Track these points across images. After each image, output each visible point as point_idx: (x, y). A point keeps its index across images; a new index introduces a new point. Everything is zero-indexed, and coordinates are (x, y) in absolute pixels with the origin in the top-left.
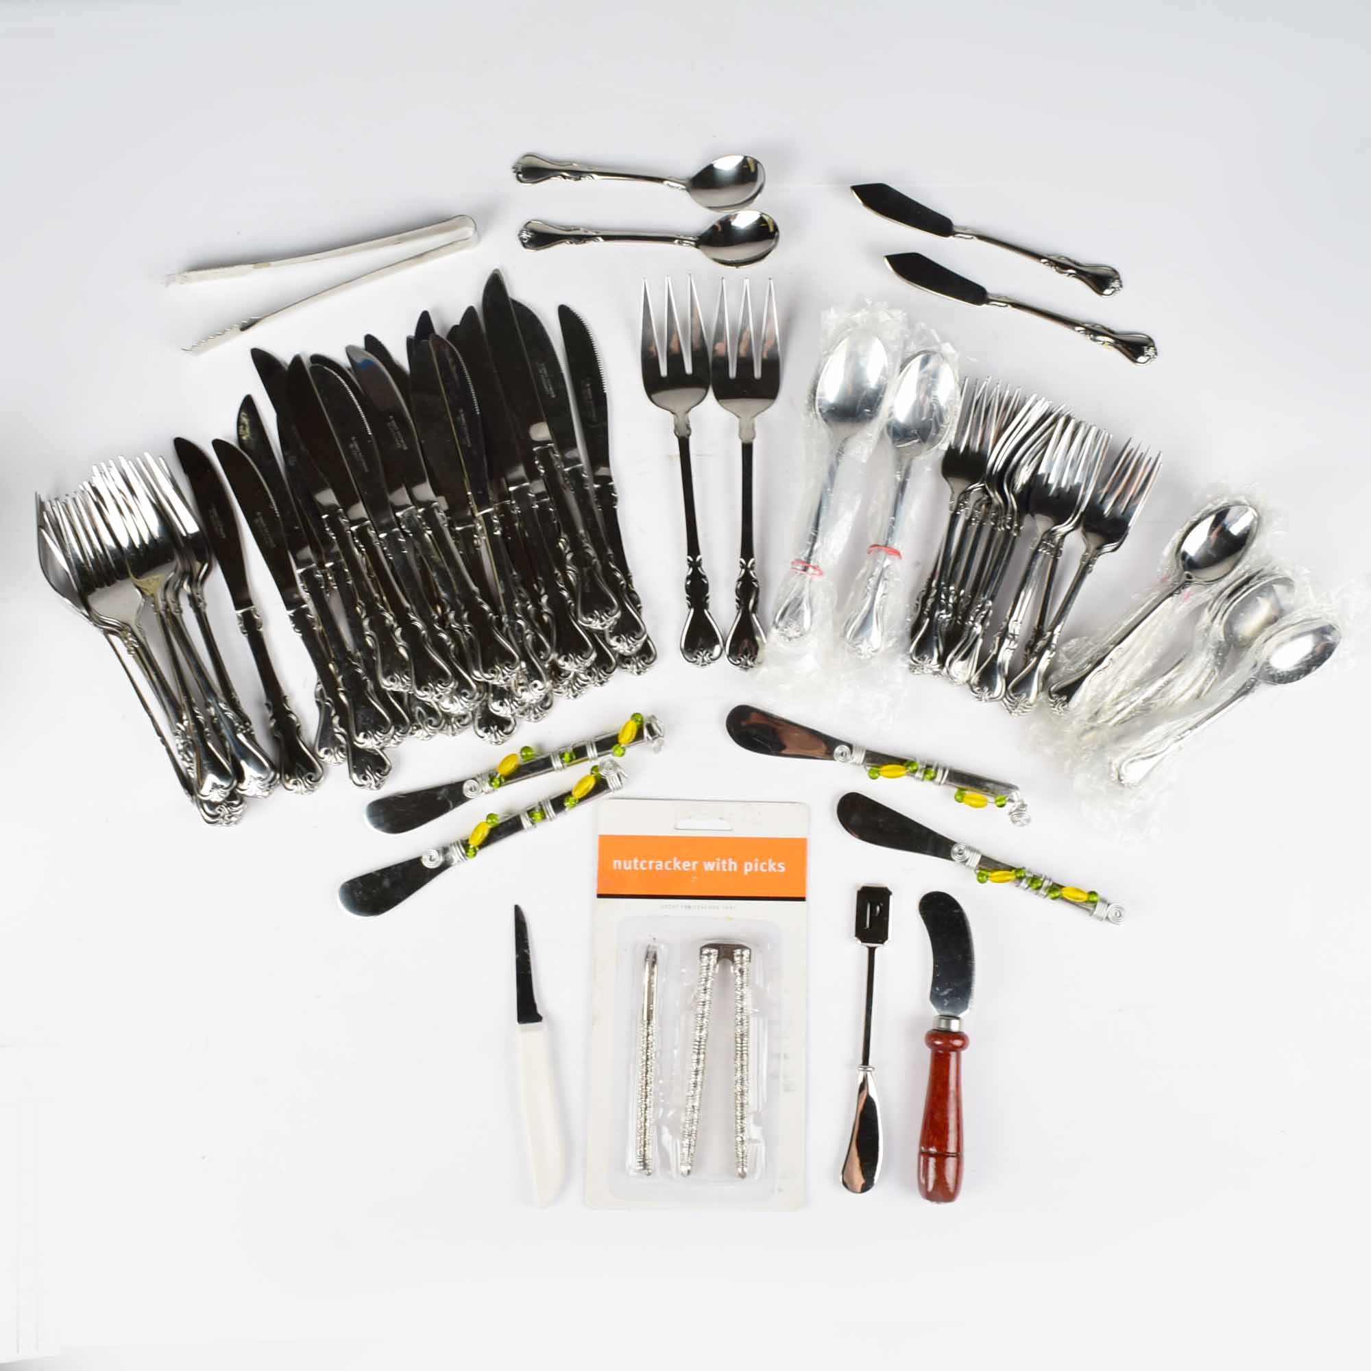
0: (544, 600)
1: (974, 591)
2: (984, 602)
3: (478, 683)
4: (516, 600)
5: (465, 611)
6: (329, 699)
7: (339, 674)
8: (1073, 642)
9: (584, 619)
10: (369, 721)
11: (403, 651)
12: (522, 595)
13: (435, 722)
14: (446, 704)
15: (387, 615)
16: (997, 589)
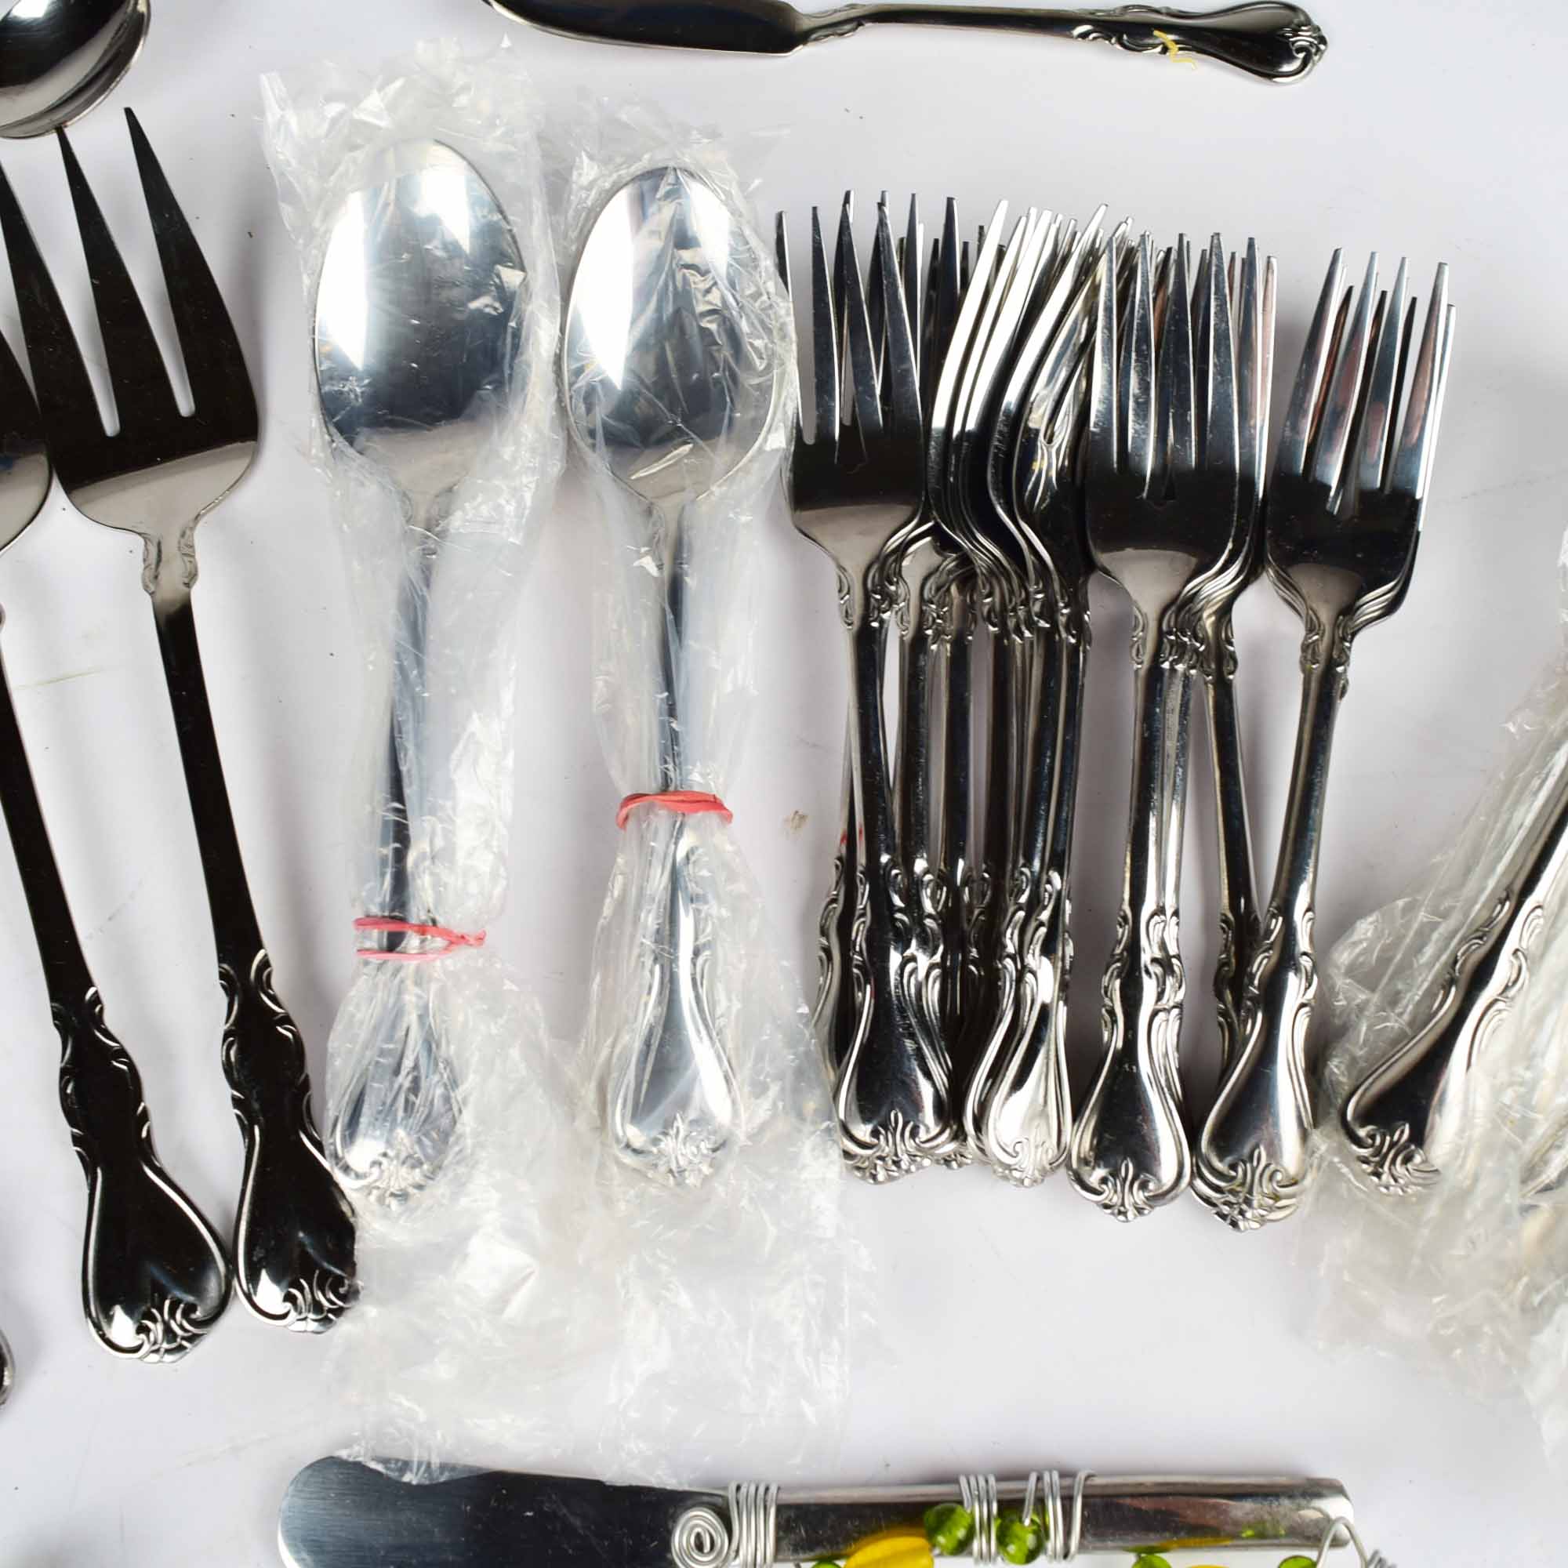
1: (997, 853)
2: (1036, 883)
8: (1365, 929)
16: (1063, 826)
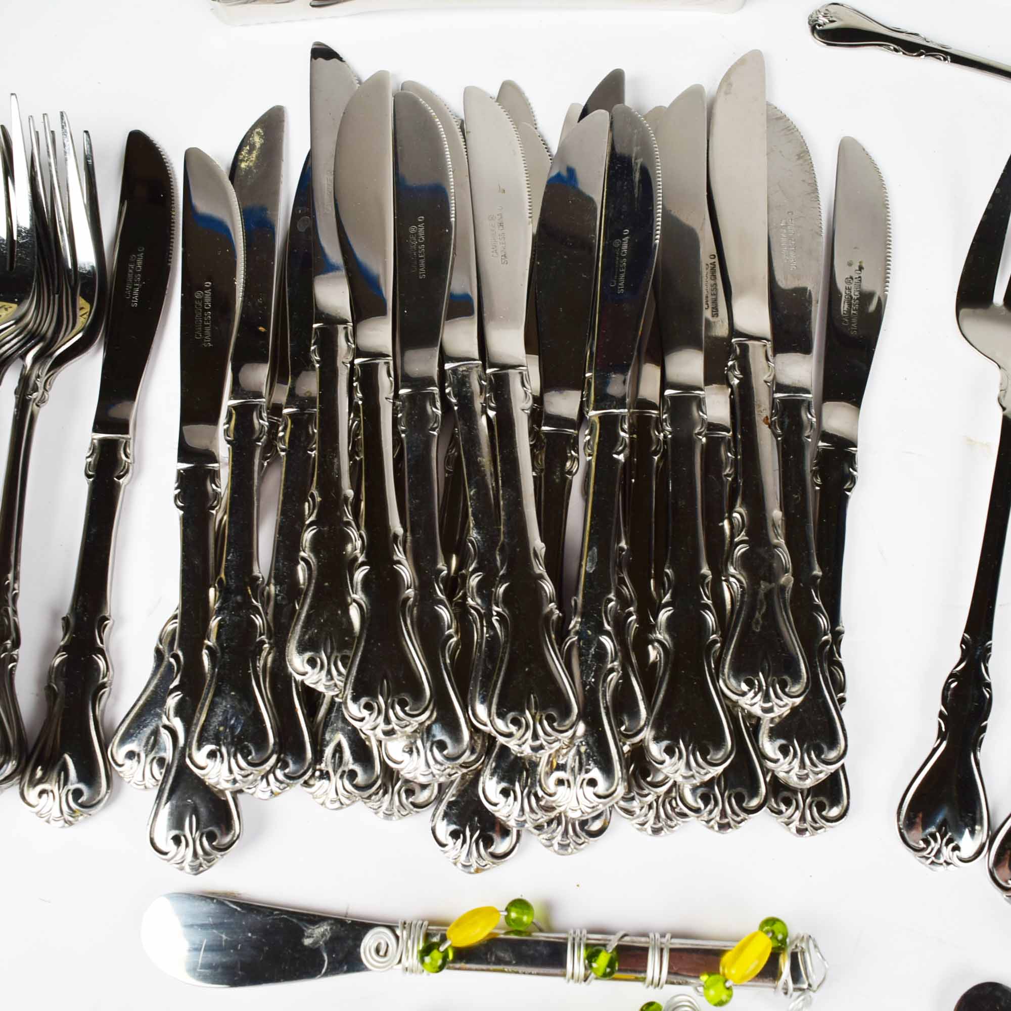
0: (664, 615)
3: (474, 730)
4: (612, 596)
5: (503, 579)
6: (180, 653)
7: (219, 611)
9: (733, 682)
10: (233, 728)
11: (354, 614)
12: (625, 591)
13: (360, 779)
14: (395, 748)
15: (353, 533)
